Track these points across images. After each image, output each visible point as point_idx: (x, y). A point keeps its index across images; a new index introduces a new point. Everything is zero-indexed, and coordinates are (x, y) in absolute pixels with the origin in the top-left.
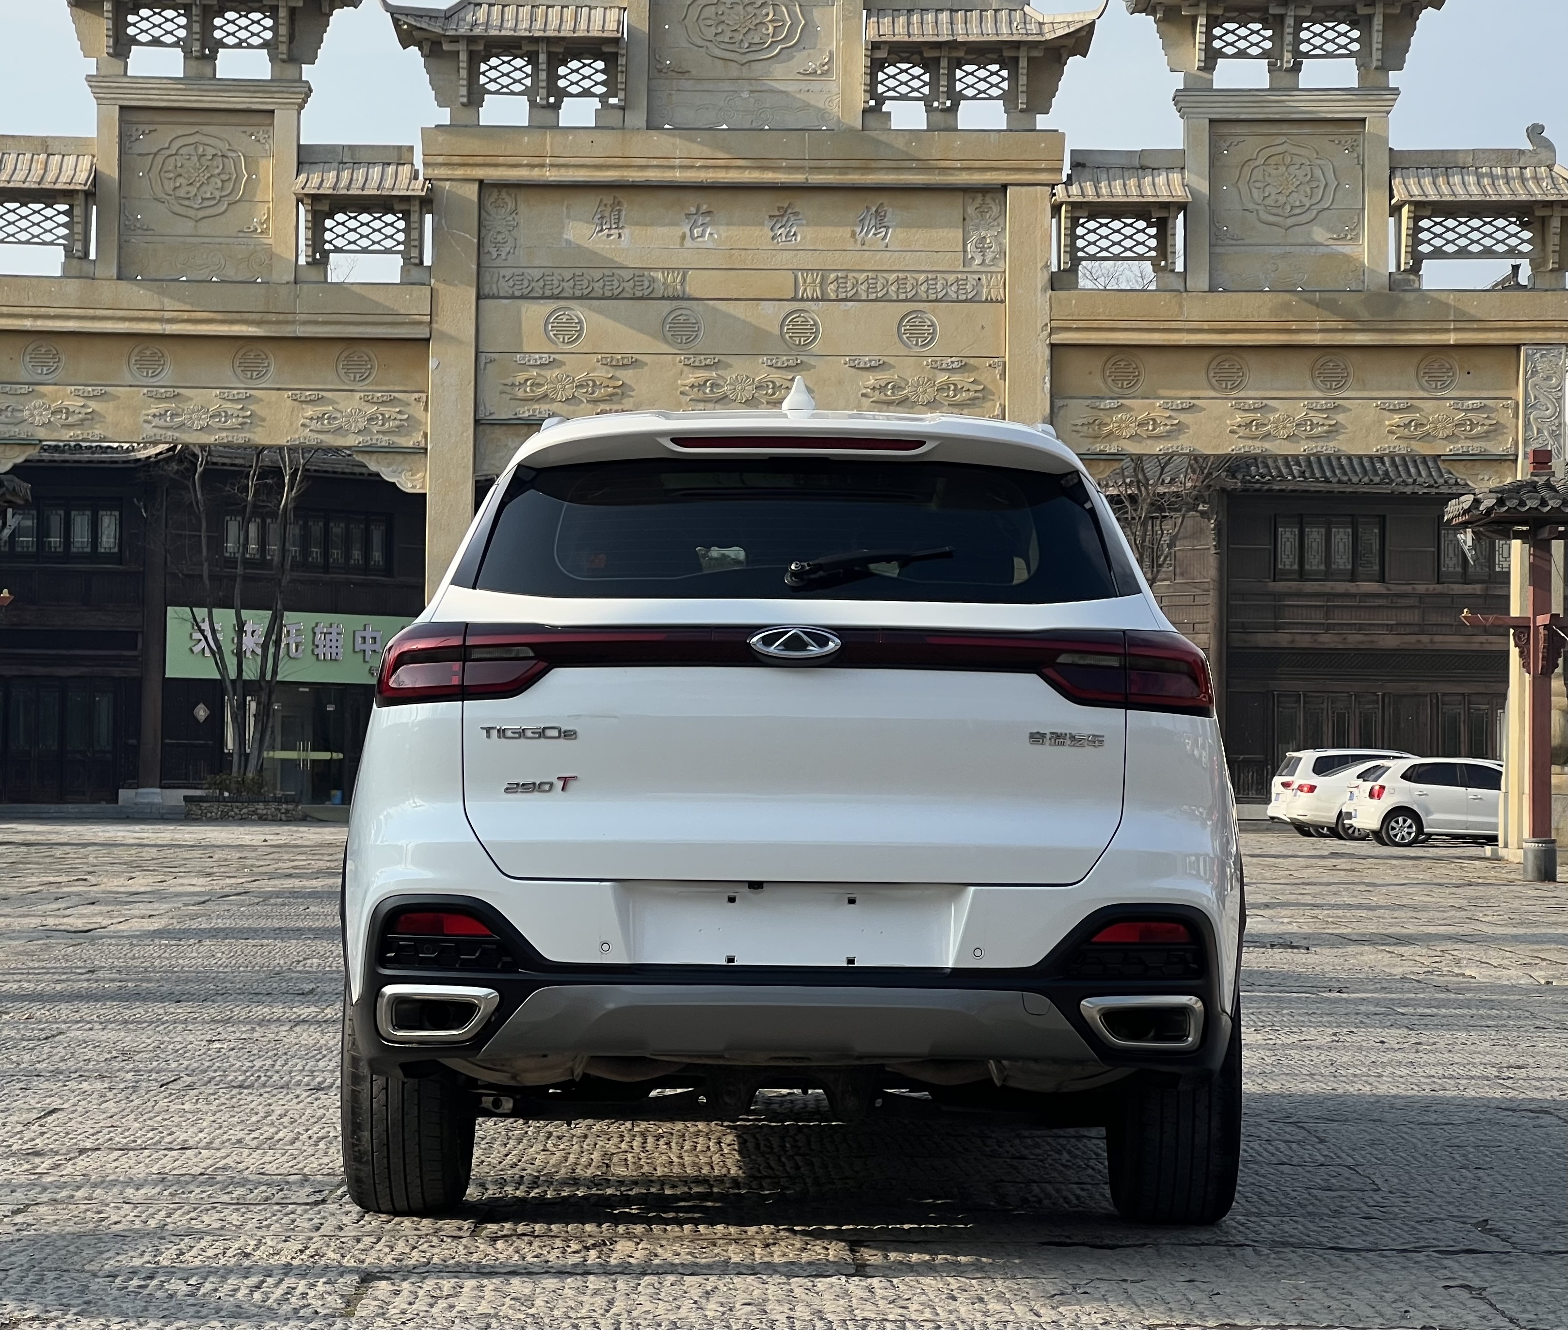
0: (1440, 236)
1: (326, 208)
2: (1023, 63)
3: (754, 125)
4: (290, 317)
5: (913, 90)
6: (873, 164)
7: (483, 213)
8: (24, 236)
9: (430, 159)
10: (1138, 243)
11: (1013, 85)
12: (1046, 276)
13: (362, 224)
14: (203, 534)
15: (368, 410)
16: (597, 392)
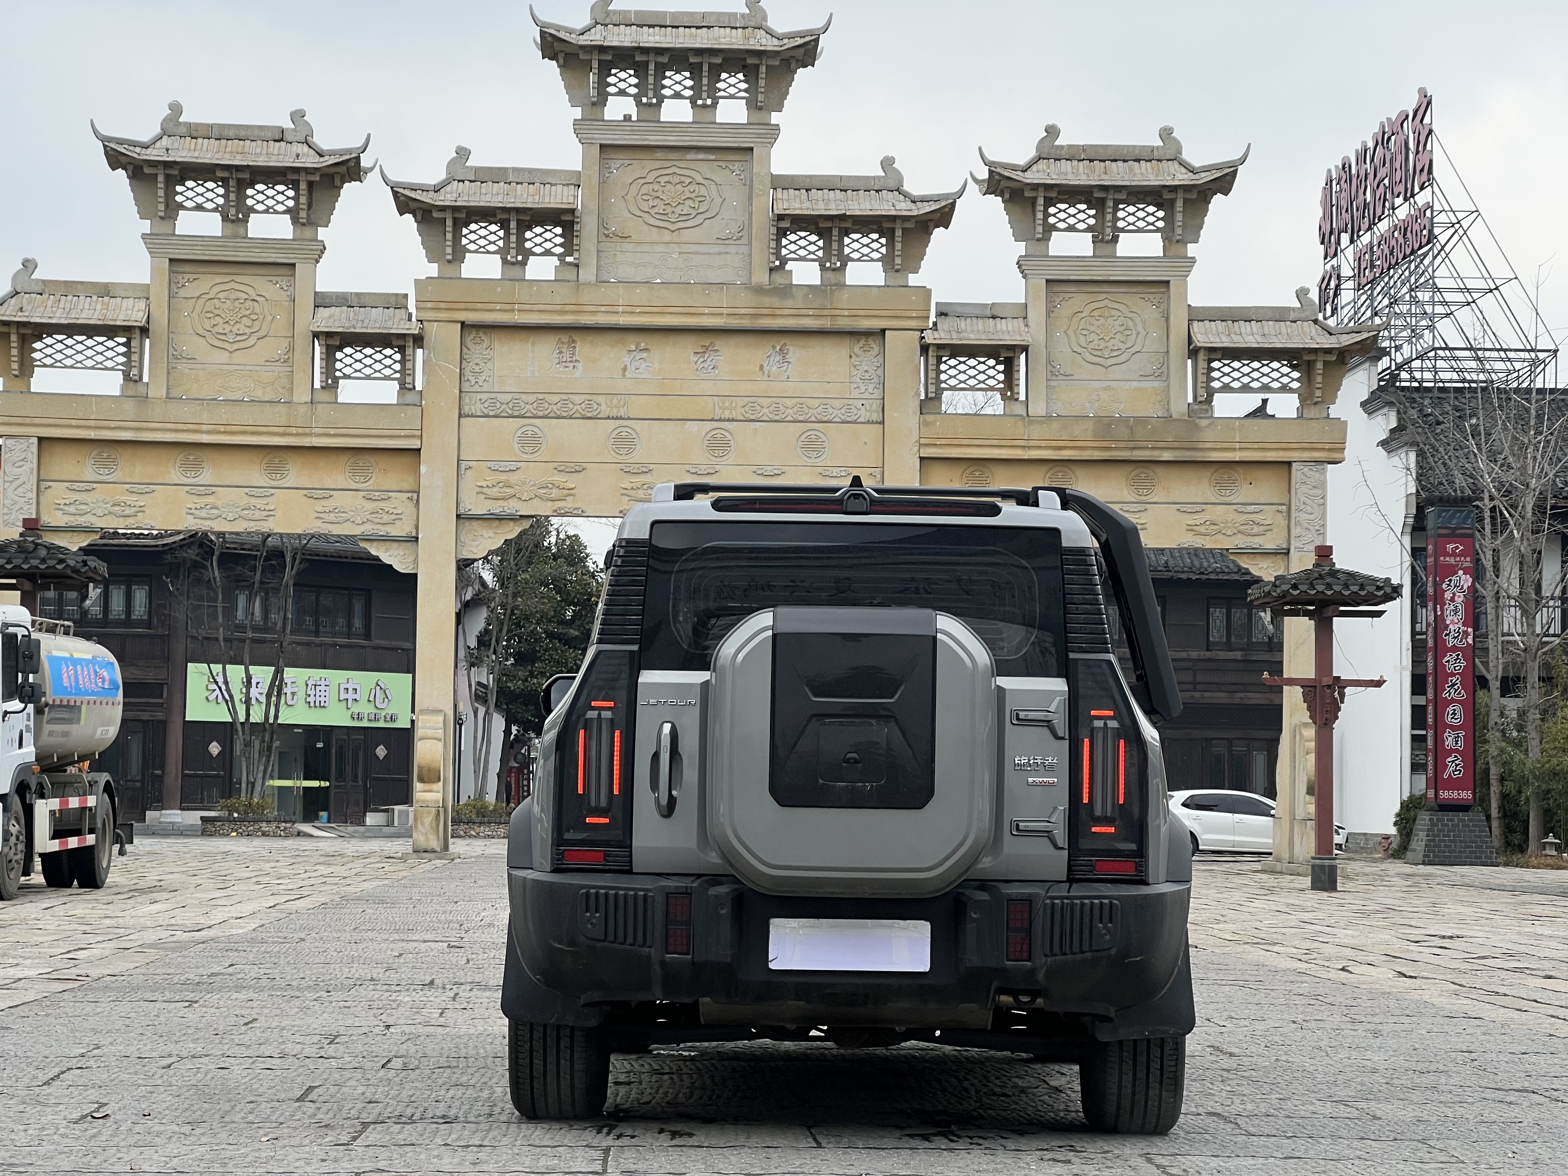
0: (1228, 375)
1: (338, 343)
2: (898, 233)
3: (683, 280)
4: (307, 430)
5: (810, 253)
6: (778, 312)
7: (464, 349)
8: (90, 363)
9: (422, 305)
10: (990, 377)
11: (890, 250)
12: (918, 403)
13: (366, 356)
14: (220, 605)
15: (370, 506)
16: (555, 493)
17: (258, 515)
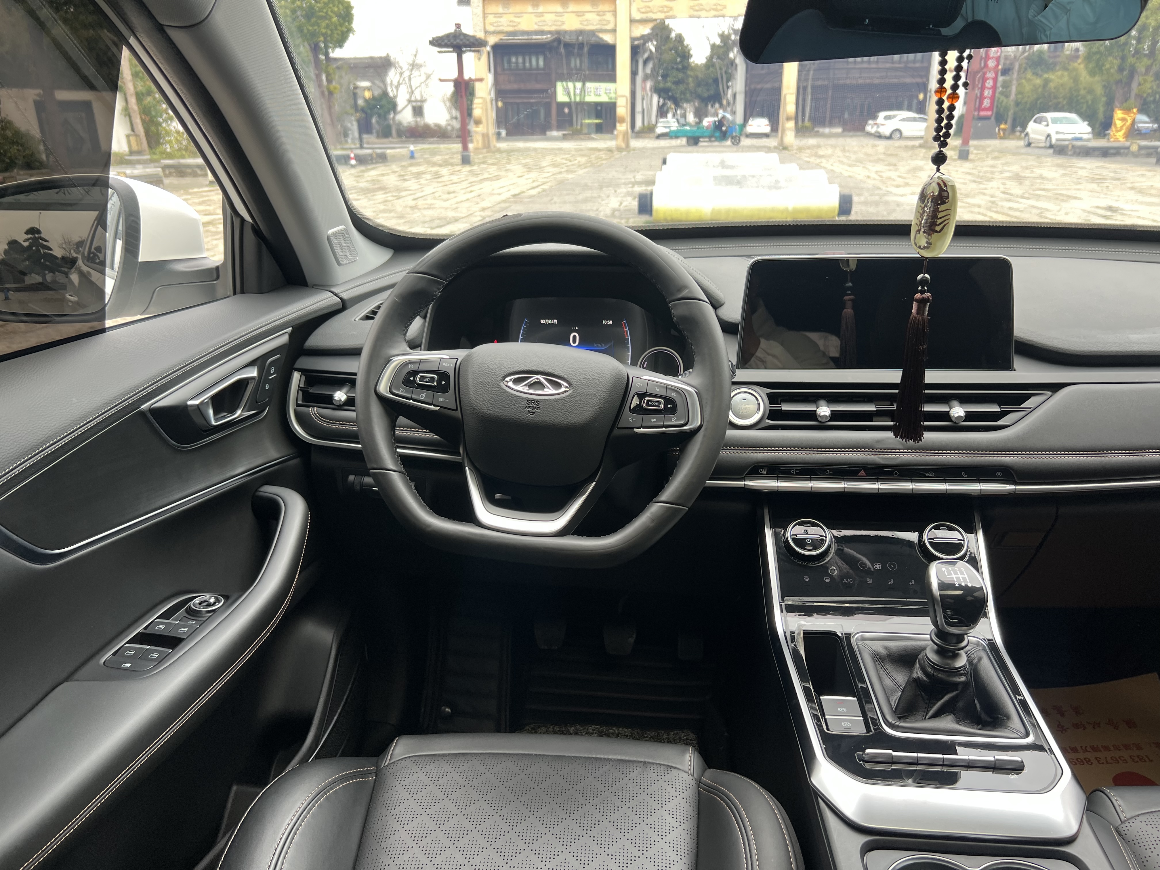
14: (565, 61)
15: (599, 18)
16: (666, 9)
17: (559, 23)
